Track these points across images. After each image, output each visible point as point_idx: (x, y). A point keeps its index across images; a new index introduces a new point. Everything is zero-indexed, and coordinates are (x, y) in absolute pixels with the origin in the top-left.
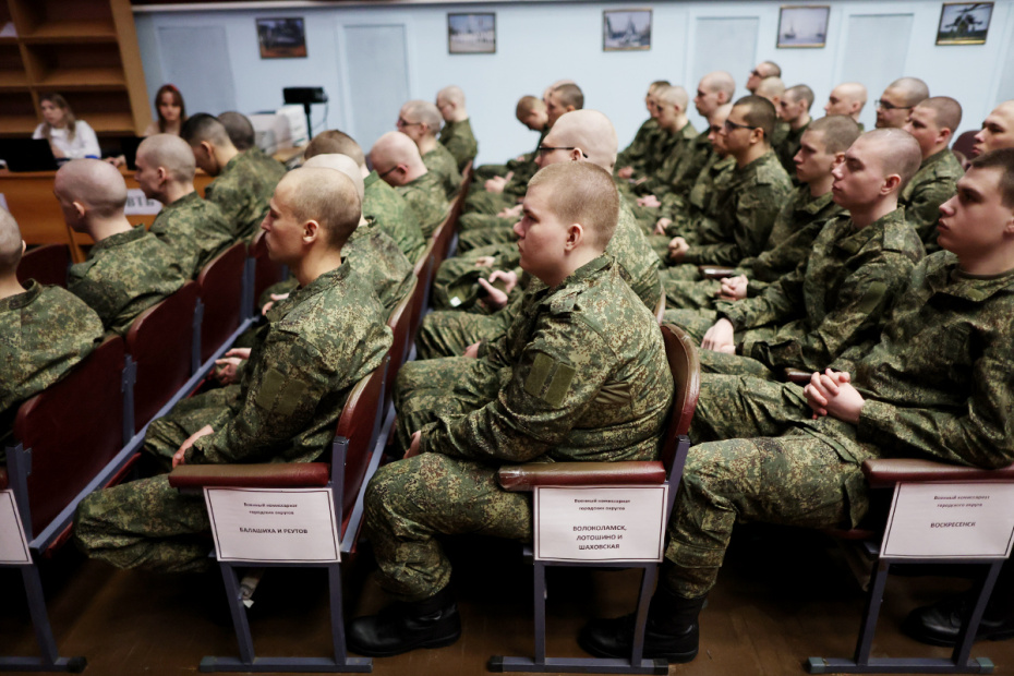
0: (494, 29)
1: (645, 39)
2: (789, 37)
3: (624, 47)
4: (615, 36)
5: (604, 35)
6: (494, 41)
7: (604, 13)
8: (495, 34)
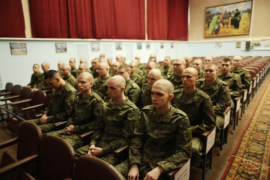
0: (26, 47)
1: (65, 50)
2: (94, 49)
3: (61, 52)
4: (59, 49)
5: (56, 49)
6: (26, 51)
7: (55, 44)
8: (26, 49)
